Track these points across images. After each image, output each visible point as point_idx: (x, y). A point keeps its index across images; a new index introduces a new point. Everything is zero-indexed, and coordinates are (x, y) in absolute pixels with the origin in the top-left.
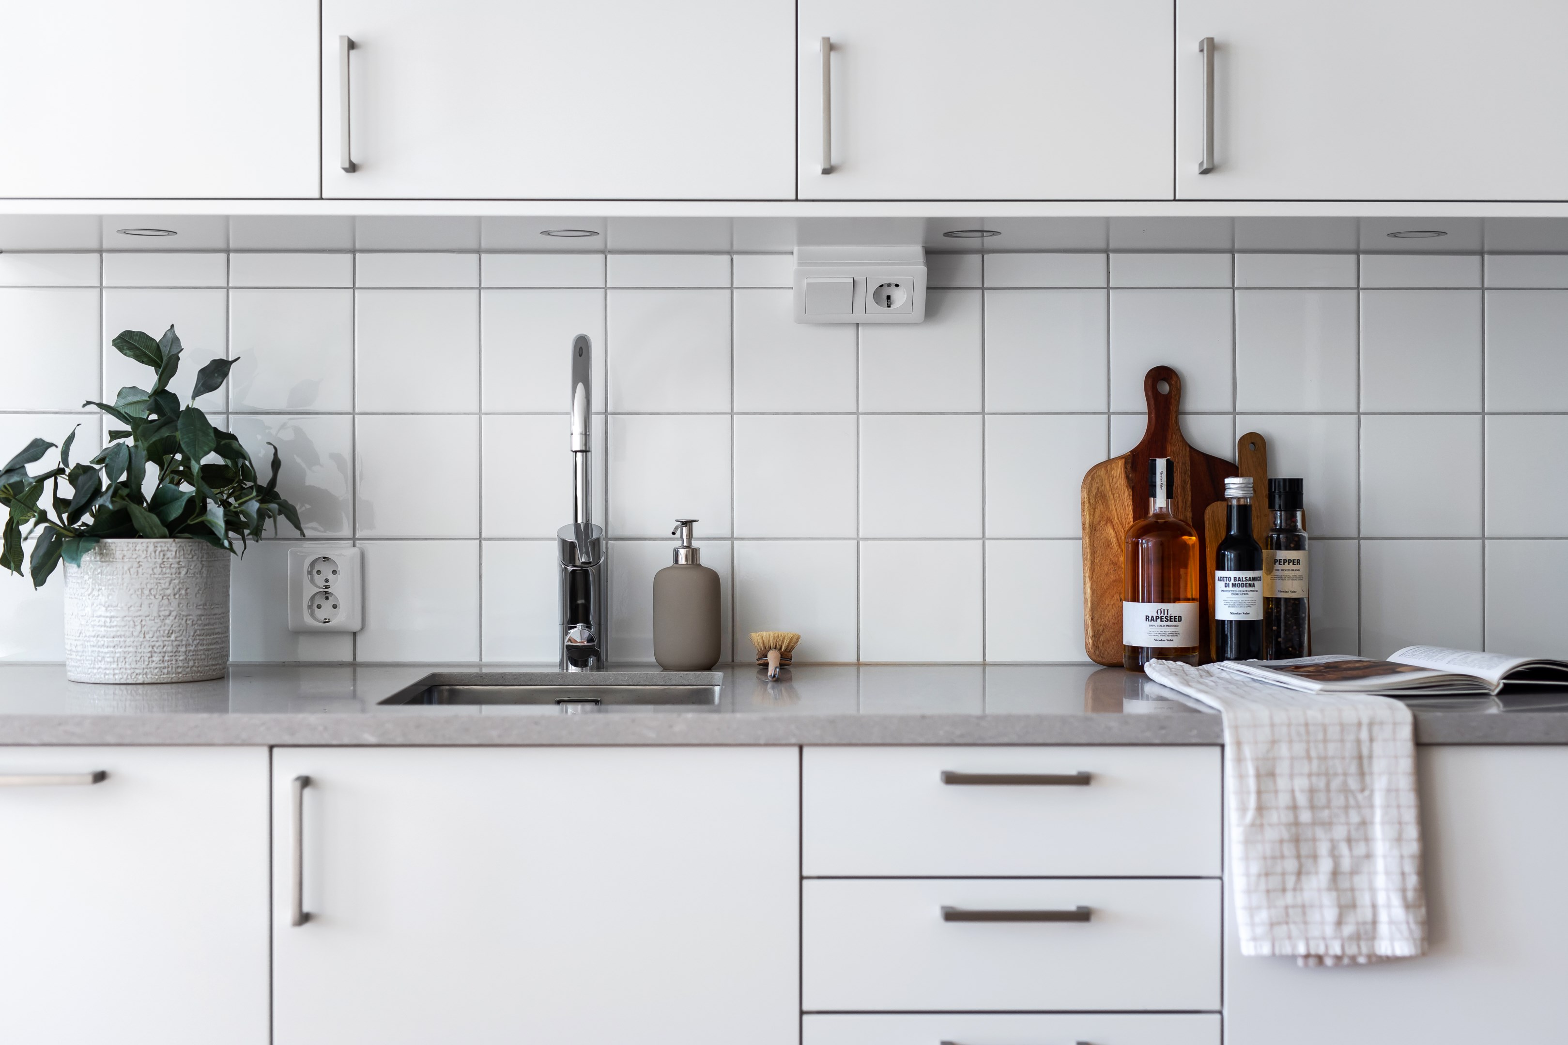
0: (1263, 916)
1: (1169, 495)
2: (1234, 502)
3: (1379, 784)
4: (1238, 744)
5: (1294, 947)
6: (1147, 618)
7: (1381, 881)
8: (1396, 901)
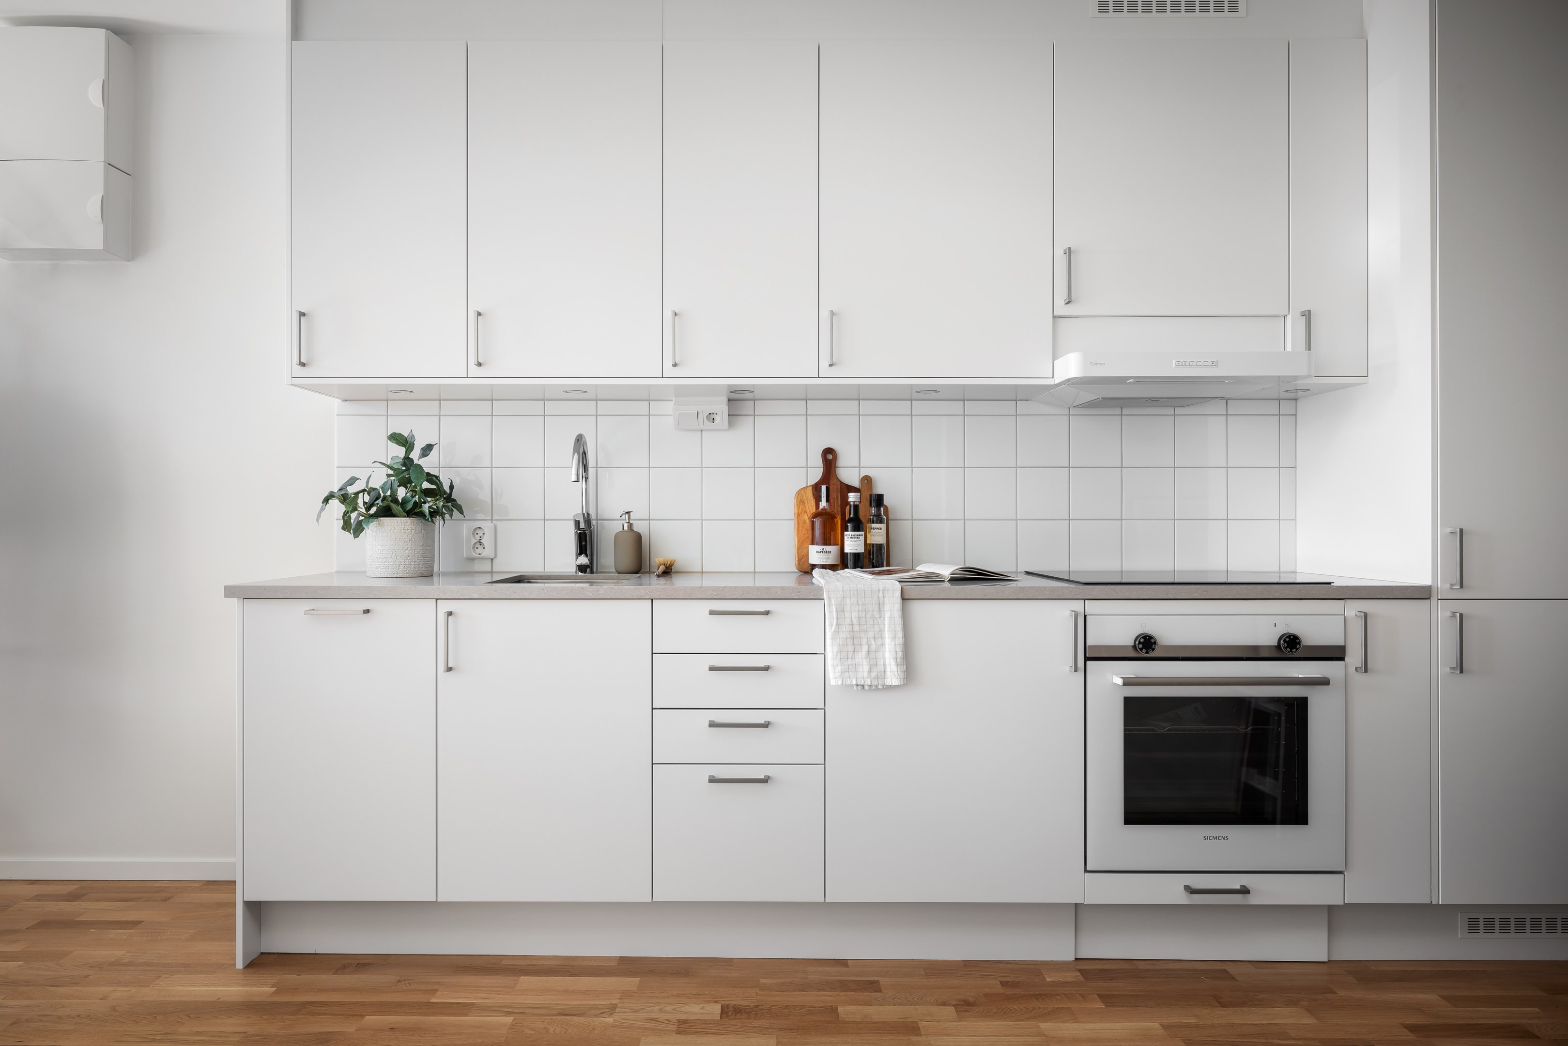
0: (839, 669)
1: (828, 500)
2: (852, 503)
3: (887, 615)
4: (829, 599)
5: (851, 681)
6: (817, 552)
7: (887, 655)
8: (893, 663)
